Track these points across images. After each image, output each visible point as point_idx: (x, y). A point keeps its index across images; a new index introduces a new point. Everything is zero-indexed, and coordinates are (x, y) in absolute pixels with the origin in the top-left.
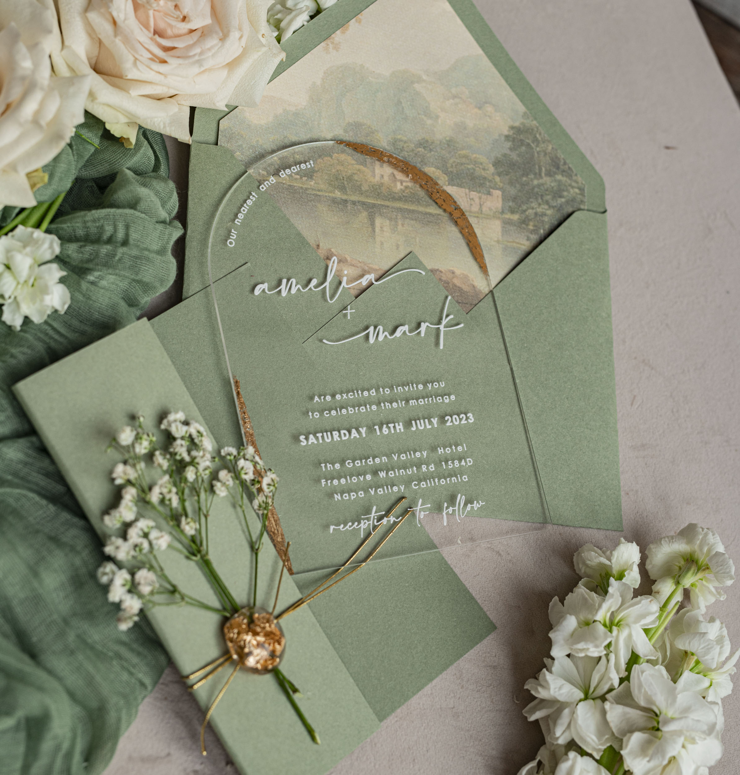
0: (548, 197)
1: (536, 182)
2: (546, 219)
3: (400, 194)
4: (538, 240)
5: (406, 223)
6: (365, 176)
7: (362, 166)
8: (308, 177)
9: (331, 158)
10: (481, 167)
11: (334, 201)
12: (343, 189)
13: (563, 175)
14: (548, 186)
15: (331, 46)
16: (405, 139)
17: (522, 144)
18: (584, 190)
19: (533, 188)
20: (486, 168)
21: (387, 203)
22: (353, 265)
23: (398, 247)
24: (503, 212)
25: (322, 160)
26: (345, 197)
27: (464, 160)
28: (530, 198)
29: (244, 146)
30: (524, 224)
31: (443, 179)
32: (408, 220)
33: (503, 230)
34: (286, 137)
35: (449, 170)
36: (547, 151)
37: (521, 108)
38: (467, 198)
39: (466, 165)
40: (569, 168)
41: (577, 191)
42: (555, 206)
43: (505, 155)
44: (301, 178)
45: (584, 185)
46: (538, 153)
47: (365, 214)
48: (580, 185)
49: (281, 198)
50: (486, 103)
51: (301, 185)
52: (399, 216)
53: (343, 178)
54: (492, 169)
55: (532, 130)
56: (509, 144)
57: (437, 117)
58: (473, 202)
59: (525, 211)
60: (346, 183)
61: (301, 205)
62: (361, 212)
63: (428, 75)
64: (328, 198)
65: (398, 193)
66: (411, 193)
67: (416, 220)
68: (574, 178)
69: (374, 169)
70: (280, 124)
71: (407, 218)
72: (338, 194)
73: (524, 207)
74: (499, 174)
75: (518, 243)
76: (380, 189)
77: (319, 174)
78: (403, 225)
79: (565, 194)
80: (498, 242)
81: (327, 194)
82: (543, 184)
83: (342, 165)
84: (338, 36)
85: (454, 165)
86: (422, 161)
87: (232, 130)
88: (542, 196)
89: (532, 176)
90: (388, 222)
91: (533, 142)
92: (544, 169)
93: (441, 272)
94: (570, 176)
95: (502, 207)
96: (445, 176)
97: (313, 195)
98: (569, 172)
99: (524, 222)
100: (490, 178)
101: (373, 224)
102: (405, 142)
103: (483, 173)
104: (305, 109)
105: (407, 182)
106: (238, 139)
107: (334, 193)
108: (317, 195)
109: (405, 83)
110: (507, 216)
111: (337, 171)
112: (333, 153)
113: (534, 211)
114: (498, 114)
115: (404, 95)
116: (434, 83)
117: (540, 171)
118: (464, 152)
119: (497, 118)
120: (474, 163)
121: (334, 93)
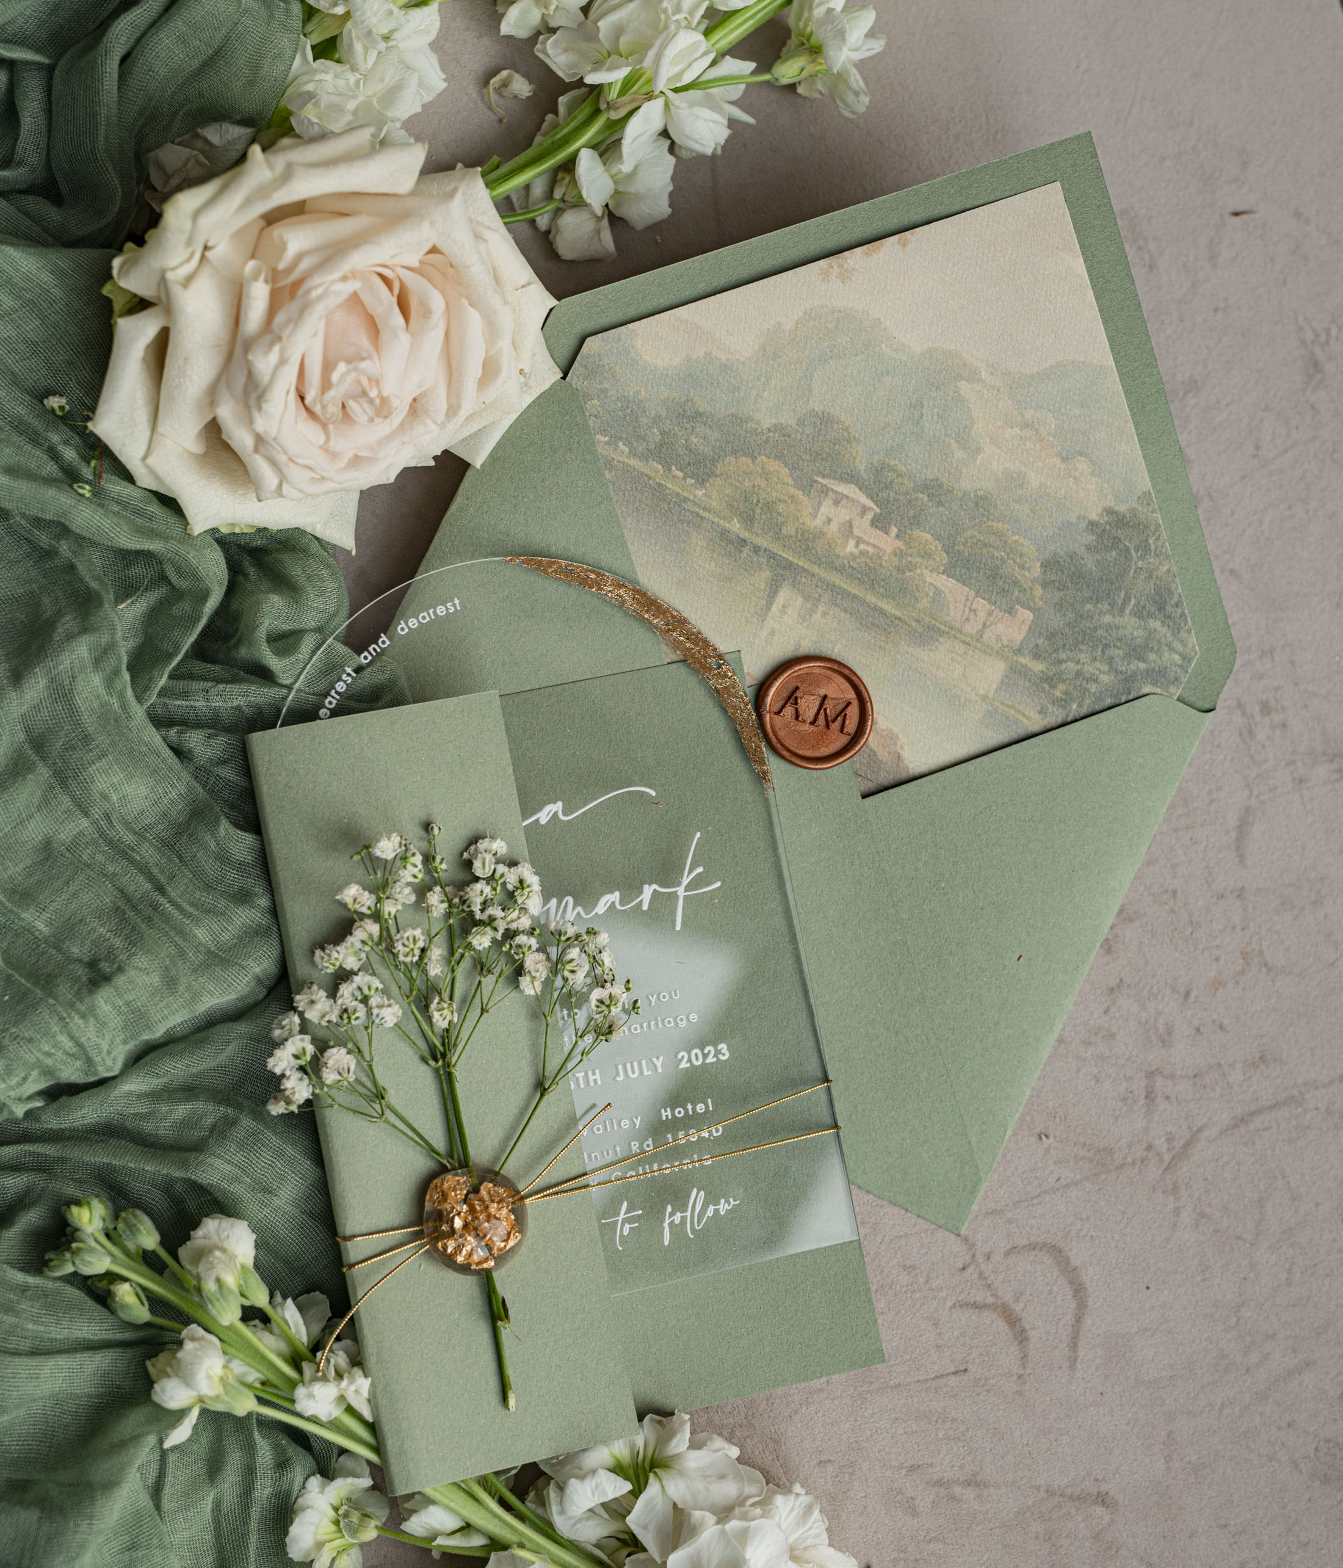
0: (1117, 653)
1: (1107, 619)
2: (1093, 688)
3: (846, 562)
4: (1060, 720)
5: (832, 613)
6: (798, 511)
7: (801, 492)
8: (697, 481)
9: (753, 462)
10: (1018, 560)
11: (724, 535)
12: (748, 520)
13: (1163, 623)
14: (1127, 633)
16: (902, 468)
17: (1114, 546)
18: (1189, 661)
20: (1027, 565)
21: (816, 569)
24: (1019, 651)
25: (734, 460)
26: (745, 535)
27: (992, 539)
28: (1082, 643)
29: (611, 393)
30: (1048, 683)
31: (938, 559)
32: (837, 609)
33: (1002, 682)
34: (692, 400)
36: (1155, 574)
37: (1143, 482)
38: (965, 606)
39: (991, 549)
40: (1183, 614)
41: (1177, 657)
42: (1122, 672)
43: (1073, 556)
44: (685, 478)
45: (1196, 654)
46: (1135, 571)
47: (767, 574)
48: (1188, 650)
49: (634, 501)
50: (1081, 455)
51: (679, 490)
52: (827, 596)
53: (758, 501)
54: (1037, 570)
55: (1146, 527)
56: (1090, 538)
57: (979, 450)
58: (972, 616)
59: (1060, 662)
60: (758, 511)
63: (992, 373)
65: (843, 558)
66: (866, 564)
67: (851, 614)
68: (1183, 635)
69: (820, 504)
70: (690, 375)
71: (837, 605)
72: (736, 526)
73: (1064, 656)
74: (1045, 585)
76: (814, 540)
77: (718, 481)
78: (824, 614)
79: (1152, 656)
80: (984, 698)
81: (716, 520)
82: (1118, 628)
83: (767, 480)
85: (969, 541)
86: (914, 517)
87: (600, 361)
88: (1106, 646)
89: (1105, 607)
90: (801, 600)
91: (1137, 549)
92: (1133, 601)
94: (1176, 630)
95: (1021, 643)
96: (944, 555)
98: (1179, 621)
99: (1050, 680)
100: (1025, 586)
102: (900, 475)
103: (1017, 573)
104: (743, 363)
105: (868, 543)
106: (605, 378)
107: (729, 522)
108: (698, 515)
109: (944, 373)
110: (1022, 660)
111: (754, 487)
112: (759, 454)
113: (1079, 667)
114: (1094, 480)
115: (934, 395)
116: (998, 390)
117: (1126, 600)
118: (1000, 525)
119: (1089, 486)
120: (1008, 550)
121: (807, 352)
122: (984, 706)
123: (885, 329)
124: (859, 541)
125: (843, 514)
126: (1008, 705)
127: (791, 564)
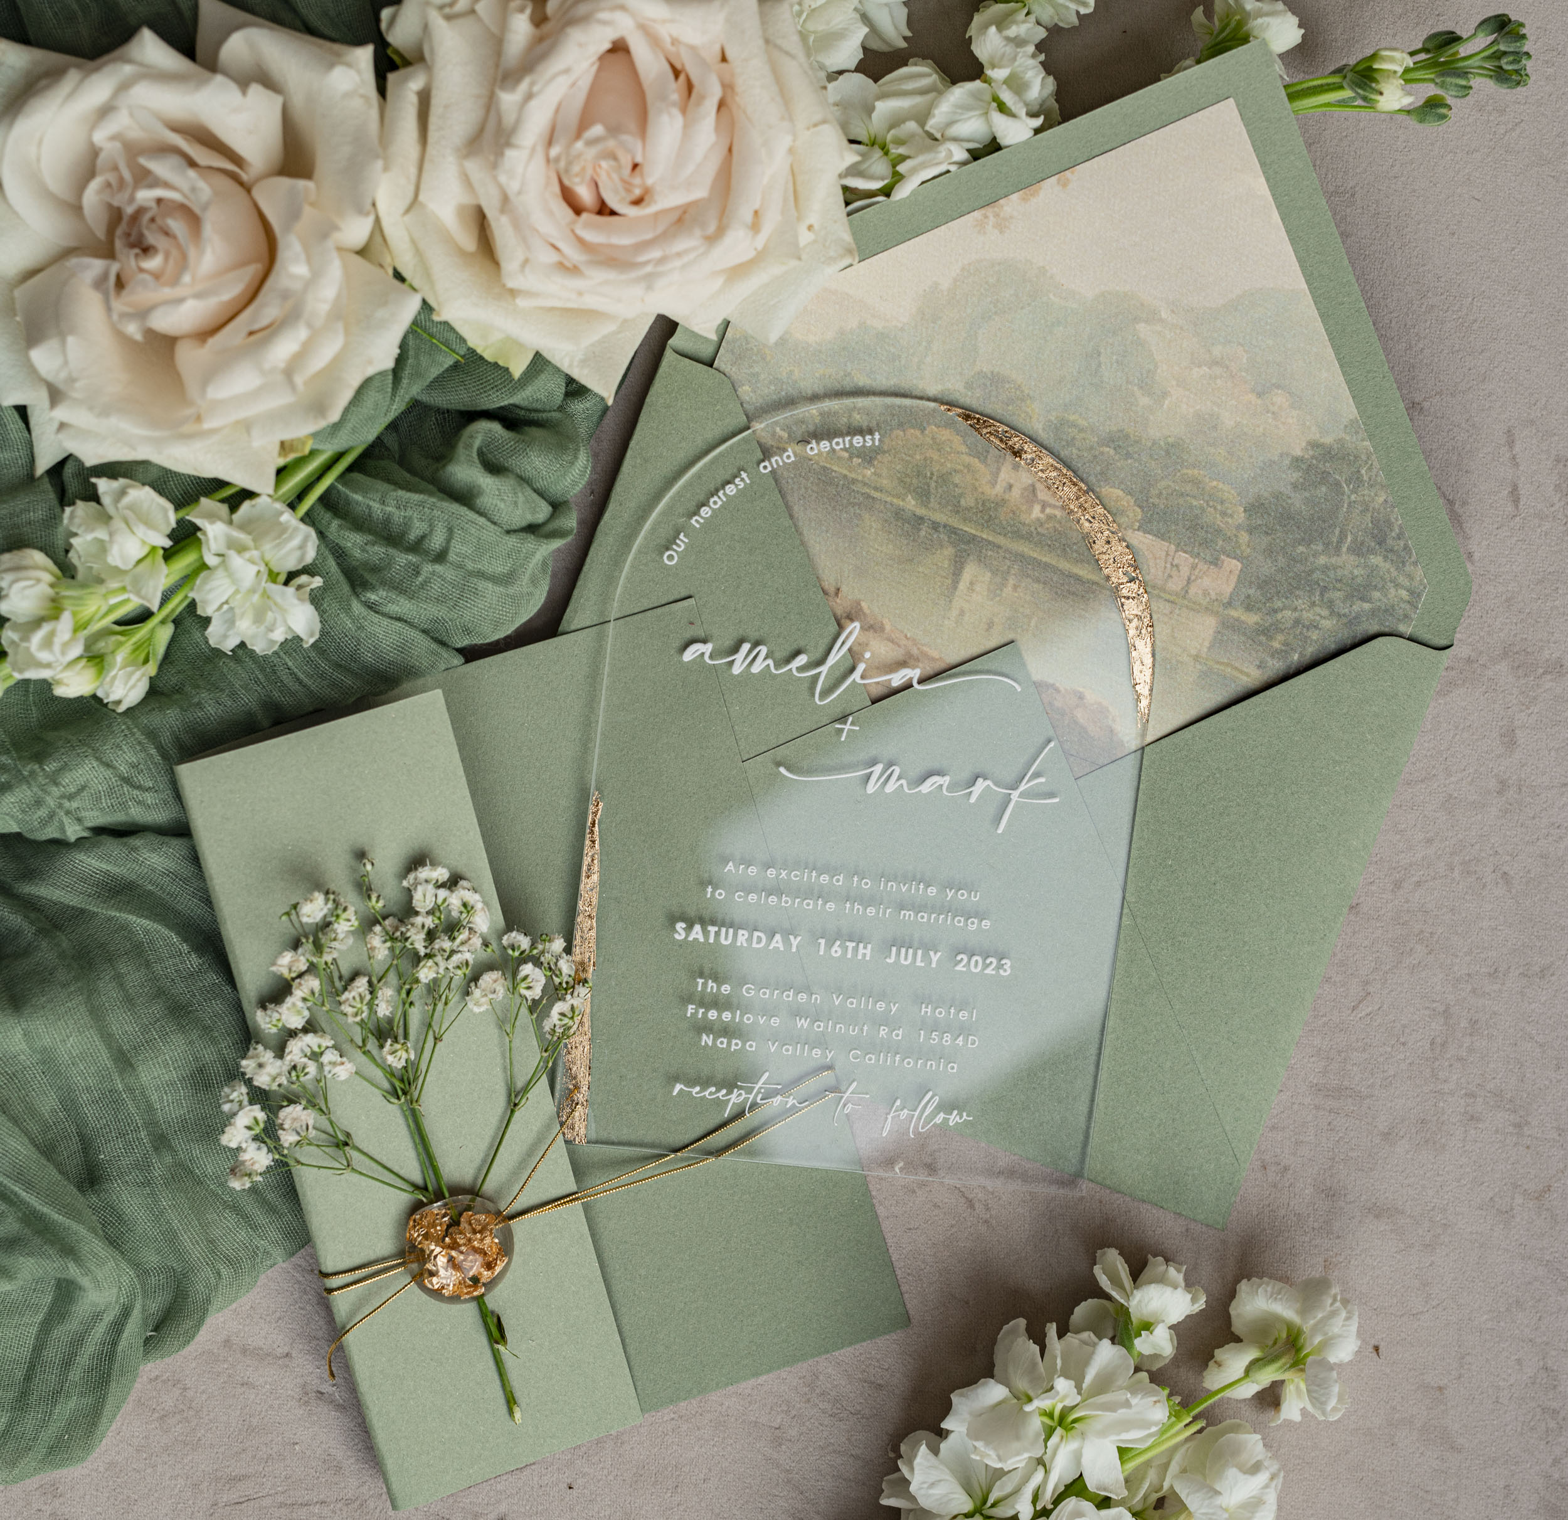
0: (1338, 595)
1: (1322, 560)
2: (1314, 635)
3: (1032, 529)
4: (1281, 673)
6: (977, 480)
7: (976, 460)
8: (864, 460)
9: (923, 432)
10: (1219, 507)
11: (898, 514)
12: (923, 495)
13: (1386, 558)
14: (1346, 572)
15: (992, 219)
16: (1083, 423)
17: (1323, 481)
18: (1419, 596)
19: (1311, 572)
20: (1229, 511)
21: (1000, 540)
22: (892, 641)
23: (990, 625)
24: (1229, 604)
25: (902, 433)
26: (921, 511)
27: (1188, 488)
28: (1298, 588)
29: (762, 376)
30: (1265, 634)
31: (1131, 515)
33: (1215, 639)
34: (850, 374)
35: (1151, 500)
36: (1372, 505)
37: (1349, 410)
38: (1166, 562)
39: (1189, 498)
40: (1406, 547)
41: (1404, 594)
42: (1344, 615)
43: (1278, 496)
44: (851, 458)
45: (1425, 587)
46: (1349, 505)
47: (949, 551)
48: (1416, 583)
49: (800, 488)
50: (1278, 387)
51: (845, 472)
53: (932, 474)
54: (1240, 517)
55: (1357, 457)
56: (1296, 476)
57: (1165, 394)
58: (1174, 573)
59: (1275, 611)
60: (933, 485)
61: (834, 508)
62: (942, 546)
63: (1173, 311)
64: (888, 506)
65: (1029, 525)
66: (1055, 529)
67: (1045, 583)
68: (1409, 568)
69: (999, 469)
70: (844, 349)
71: (1028, 576)
72: (910, 503)
73: (1279, 604)
74: (1251, 531)
75: (1236, 668)
76: (996, 510)
77: (887, 458)
78: (1015, 587)
80: (1196, 658)
81: (889, 499)
82: (1335, 568)
83: (939, 450)
84: (1012, 204)
85: (1164, 492)
86: (1102, 473)
87: (748, 343)
88: (1325, 589)
89: (1320, 548)
90: (989, 574)
91: (1348, 482)
92: (1349, 539)
93: (1057, 690)
94: (1401, 563)
95: (1231, 595)
96: (1138, 510)
97: (863, 494)
98: (1403, 554)
99: (1267, 630)
100: (1229, 534)
101: (957, 574)
102: (1081, 430)
103: (1219, 521)
104: (902, 329)
105: (1055, 507)
106: (754, 361)
107: (903, 500)
108: (869, 496)
109: (1121, 317)
110: (1234, 614)
111: (925, 459)
112: (929, 424)
113: (1297, 614)
114: (1295, 413)
115: (1110, 341)
116: (1181, 328)
117: (1342, 539)
118: (1196, 472)
119: (1290, 421)
120: (1207, 498)
121: (969, 311)
122: (1199, 667)
123: (1051, 277)
124: (1044, 506)
125: (1024, 478)
126: (1222, 663)
127: (974, 537)
